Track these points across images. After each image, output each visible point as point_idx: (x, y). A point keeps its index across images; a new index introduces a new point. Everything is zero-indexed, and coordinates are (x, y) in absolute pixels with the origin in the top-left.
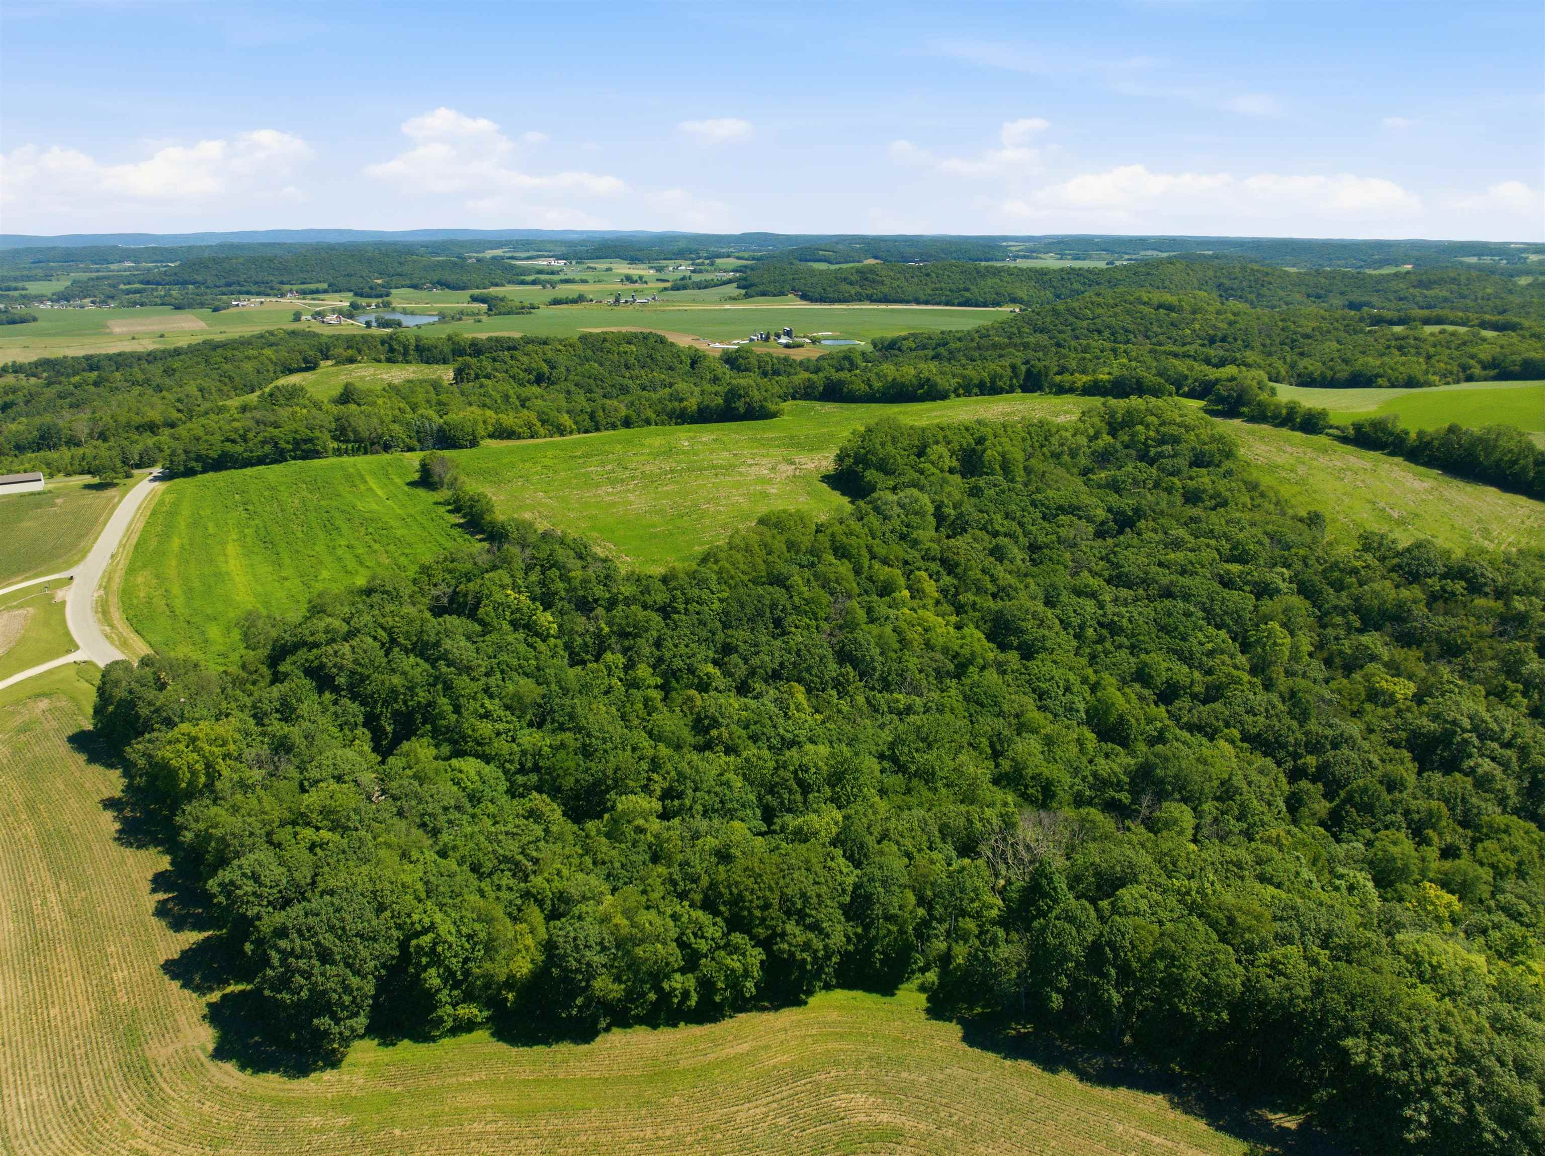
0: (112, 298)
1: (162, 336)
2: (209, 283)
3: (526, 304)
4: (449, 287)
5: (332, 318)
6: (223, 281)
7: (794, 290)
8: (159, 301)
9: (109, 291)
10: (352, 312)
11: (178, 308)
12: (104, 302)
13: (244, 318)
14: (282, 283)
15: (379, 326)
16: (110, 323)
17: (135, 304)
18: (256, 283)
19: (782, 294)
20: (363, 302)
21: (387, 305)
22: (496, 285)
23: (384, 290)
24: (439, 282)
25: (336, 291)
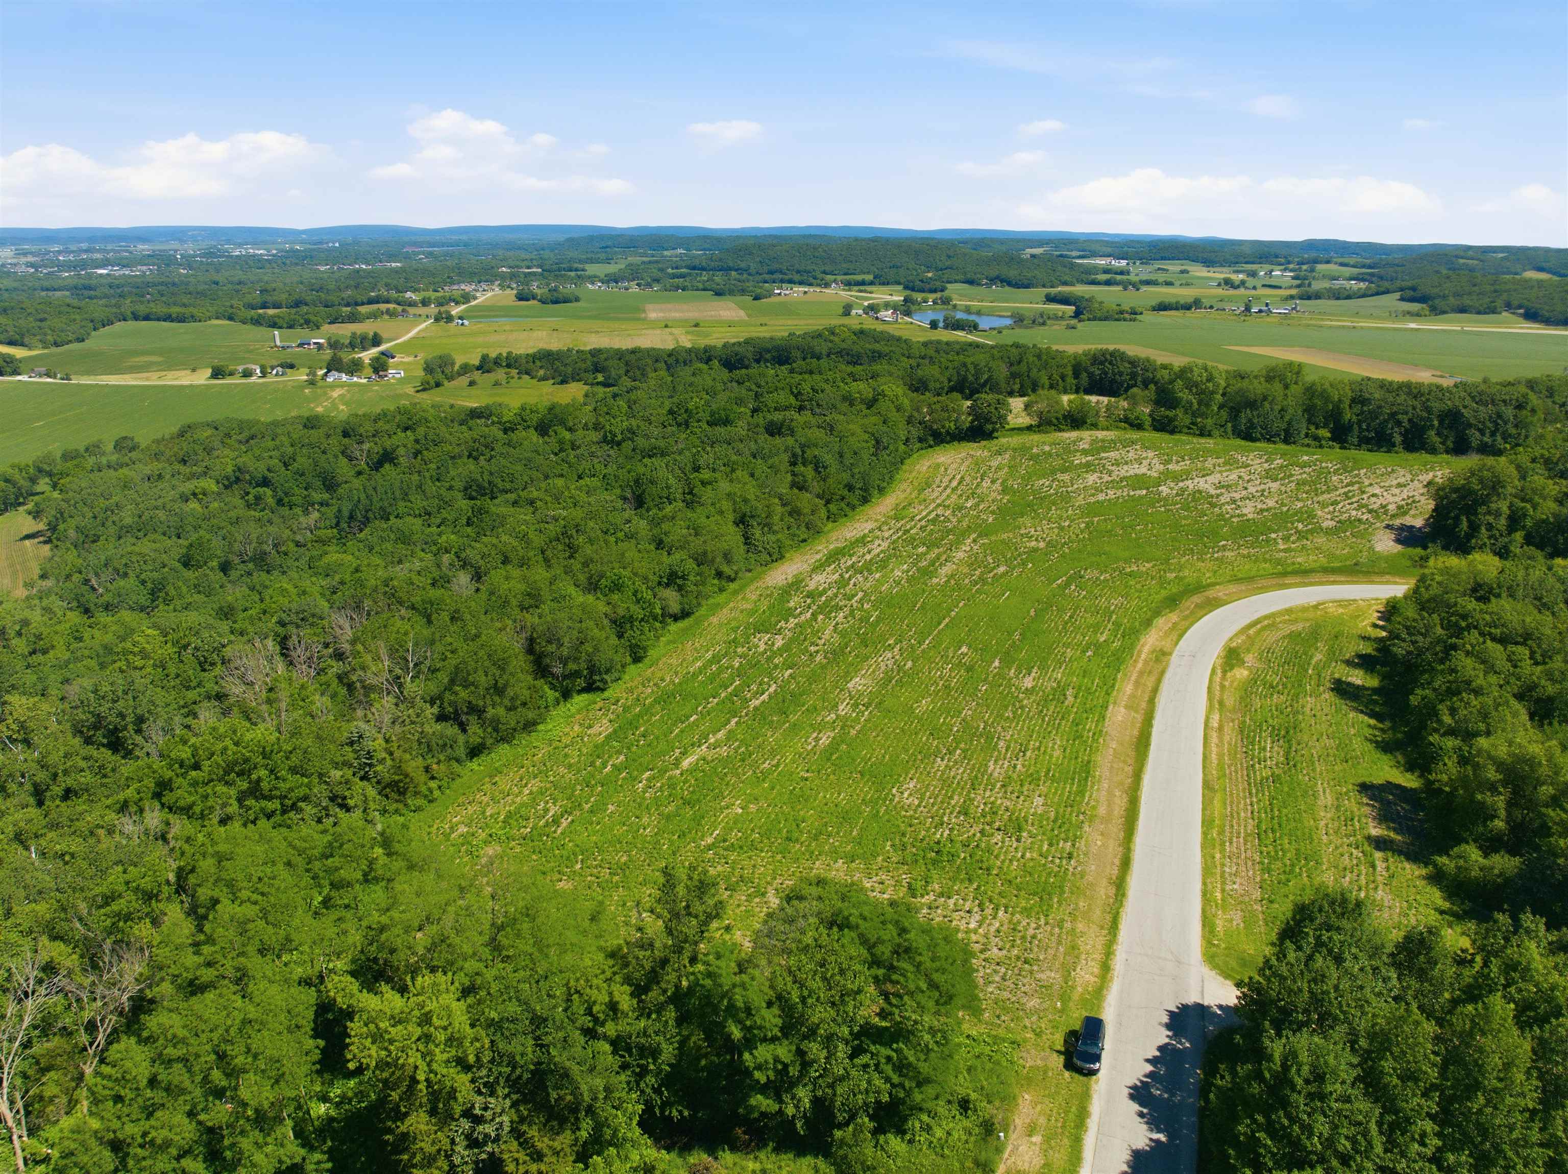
0: (657, 281)
1: (697, 325)
2: (752, 270)
3: (1125, 307)
4: (1010, 284)
5: (887, 315)
6: (766, 269)
7: (1509, 306)
8: (701, 286)
9: (656, 273)
10: (907, 307)
11: (719, 294)
12: (649, 285)
13: (787, 310)
14: (825, 272)
15: (946, 327)
16: (649, 307)
17: (677, 288)
18: (798, 272)
19: (1493, 311)
20: (919, 297)
21: (946, 301)
22: (1065, 283)
23: (938, 284)
24: (997, 278)
25: (883, 284)
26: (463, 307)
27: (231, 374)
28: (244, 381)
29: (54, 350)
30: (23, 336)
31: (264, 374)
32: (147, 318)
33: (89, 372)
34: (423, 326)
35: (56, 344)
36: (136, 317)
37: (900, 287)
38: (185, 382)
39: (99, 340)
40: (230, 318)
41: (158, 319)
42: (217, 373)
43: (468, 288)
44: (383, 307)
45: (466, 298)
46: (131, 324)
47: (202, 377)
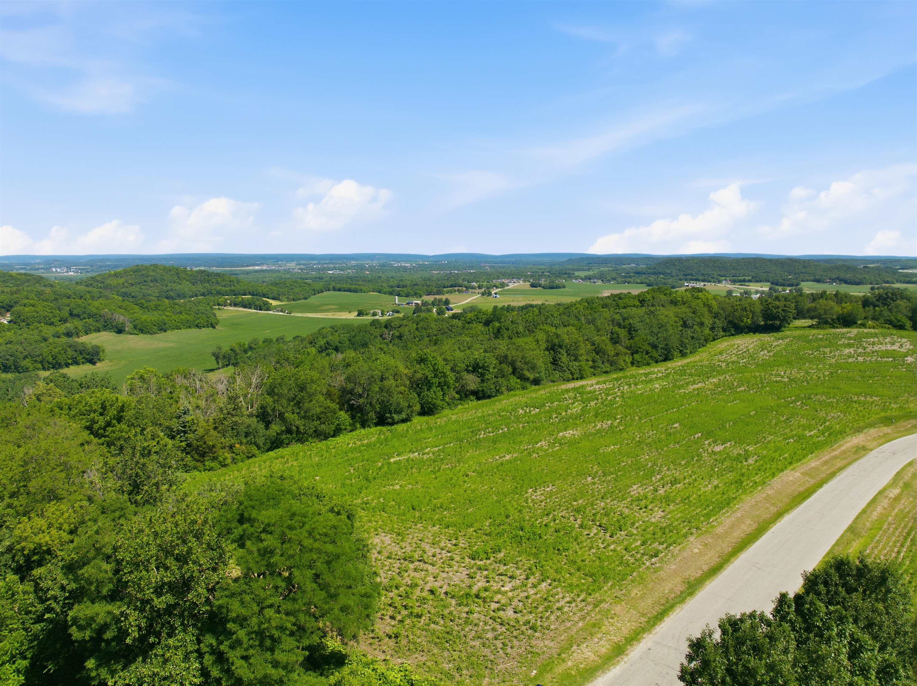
0: (615, 279)
4: (846, 282)
5: (756, 297)
8: (639, 281)
9: (615, 276)
11: (649, 285)
12: (609, 281)
14: (720, 275)
17: (625, 282)
18: (703, 275)
21: (798, 291)
22: (887, 282)
23: (794, 282)
24: (838, 278)
25: (758, 281)
26: (500, 289)
27: (367, 314)
28: (373, 318)
29: (292, 302)
30: (279, 295)
31: (383, 314)
32: (339, 290)
33: (301, 312)
34: (475, 297)
35: (294, 300)
36: (334, 289)
37: (769, 283)
38: (344, 317)
39: (313, 300)
40: (380, 292)
41: (345, 291)
42: (360, 314)
43: (506, 281)
44: (456, 288)
45: (503, 285)
46: (332, 293)
47: (353, 316)
